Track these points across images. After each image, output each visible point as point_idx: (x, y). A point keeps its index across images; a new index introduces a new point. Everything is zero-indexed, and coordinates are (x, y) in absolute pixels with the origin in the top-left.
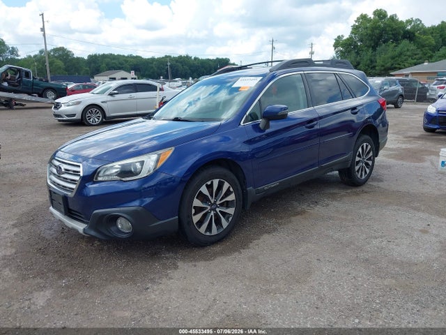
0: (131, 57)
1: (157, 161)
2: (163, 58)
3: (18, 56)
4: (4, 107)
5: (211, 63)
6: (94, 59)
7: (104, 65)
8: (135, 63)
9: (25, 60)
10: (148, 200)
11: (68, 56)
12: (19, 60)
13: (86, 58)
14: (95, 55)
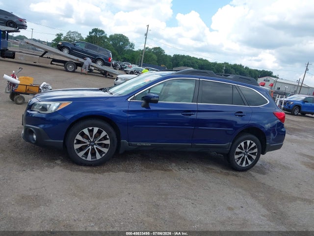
0: (201, 60)
1: (58, 107)
2: (223, 64)
3: (134, 48)
4: (102, 75)
5: (257, 73)
6: (177, 57)
7: (182, 63)
8: (202, 64)
9: (137, 51)
10: (47, 126)
11: (162, 53)
12: (134, 51)
13: (172, 56)
14: (179, 55)
